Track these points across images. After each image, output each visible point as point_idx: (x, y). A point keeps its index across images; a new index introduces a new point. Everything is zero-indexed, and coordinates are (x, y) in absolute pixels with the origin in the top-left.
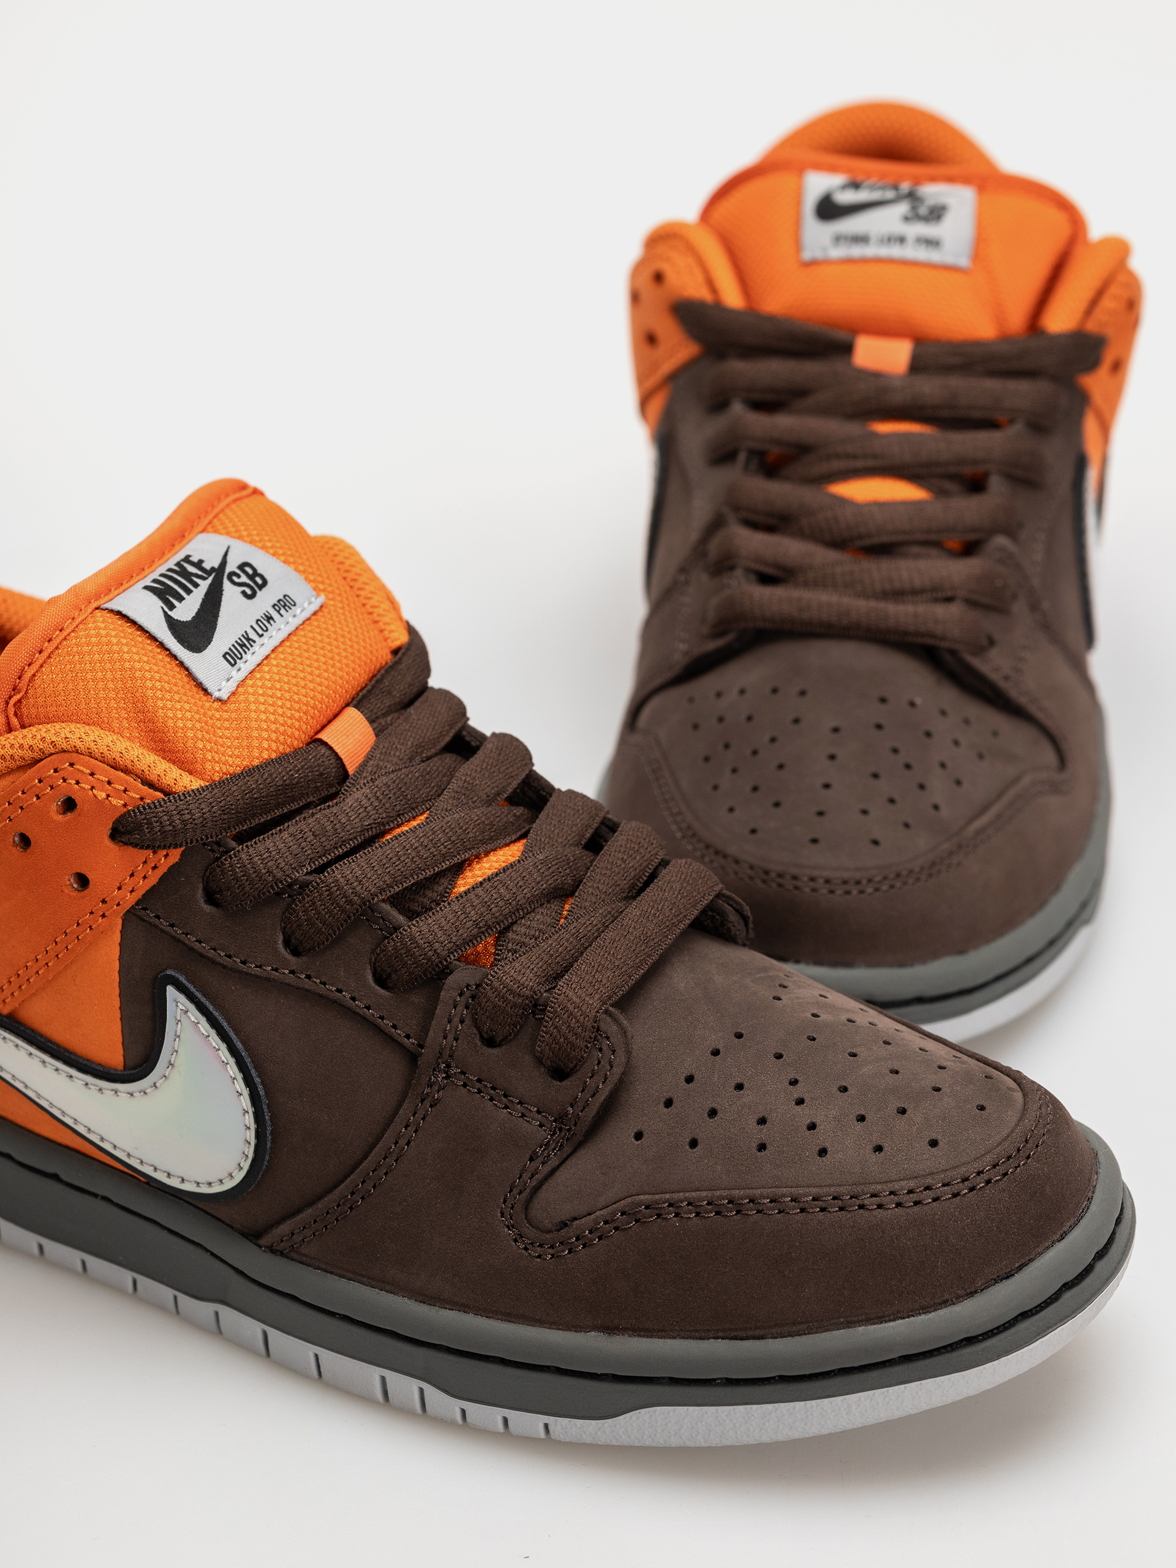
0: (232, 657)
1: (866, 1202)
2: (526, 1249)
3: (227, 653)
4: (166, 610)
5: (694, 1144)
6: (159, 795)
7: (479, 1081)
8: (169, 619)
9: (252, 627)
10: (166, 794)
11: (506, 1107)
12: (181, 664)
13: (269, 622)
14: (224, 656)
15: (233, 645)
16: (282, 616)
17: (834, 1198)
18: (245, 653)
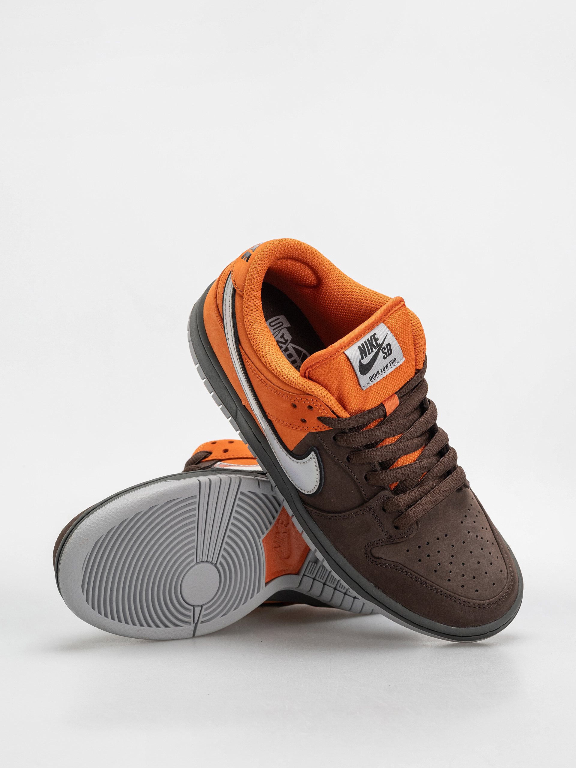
0: (371, 378)
1: (452, 599)
2: (366, 557)
3: (371, 377)
4: (361, 359)
5: (420, 561)
6: (335, 416)
7: (377, 516)
8: (360, 361)
9: (381, 369)
10: (338, 416)
11: (380, 526)
12: (357, 377)
13: (386, 368)
14: (370, 378)
15: (373, 375)
16: (391, 365)
17: (445, 594)
18: (376, 377)
